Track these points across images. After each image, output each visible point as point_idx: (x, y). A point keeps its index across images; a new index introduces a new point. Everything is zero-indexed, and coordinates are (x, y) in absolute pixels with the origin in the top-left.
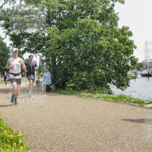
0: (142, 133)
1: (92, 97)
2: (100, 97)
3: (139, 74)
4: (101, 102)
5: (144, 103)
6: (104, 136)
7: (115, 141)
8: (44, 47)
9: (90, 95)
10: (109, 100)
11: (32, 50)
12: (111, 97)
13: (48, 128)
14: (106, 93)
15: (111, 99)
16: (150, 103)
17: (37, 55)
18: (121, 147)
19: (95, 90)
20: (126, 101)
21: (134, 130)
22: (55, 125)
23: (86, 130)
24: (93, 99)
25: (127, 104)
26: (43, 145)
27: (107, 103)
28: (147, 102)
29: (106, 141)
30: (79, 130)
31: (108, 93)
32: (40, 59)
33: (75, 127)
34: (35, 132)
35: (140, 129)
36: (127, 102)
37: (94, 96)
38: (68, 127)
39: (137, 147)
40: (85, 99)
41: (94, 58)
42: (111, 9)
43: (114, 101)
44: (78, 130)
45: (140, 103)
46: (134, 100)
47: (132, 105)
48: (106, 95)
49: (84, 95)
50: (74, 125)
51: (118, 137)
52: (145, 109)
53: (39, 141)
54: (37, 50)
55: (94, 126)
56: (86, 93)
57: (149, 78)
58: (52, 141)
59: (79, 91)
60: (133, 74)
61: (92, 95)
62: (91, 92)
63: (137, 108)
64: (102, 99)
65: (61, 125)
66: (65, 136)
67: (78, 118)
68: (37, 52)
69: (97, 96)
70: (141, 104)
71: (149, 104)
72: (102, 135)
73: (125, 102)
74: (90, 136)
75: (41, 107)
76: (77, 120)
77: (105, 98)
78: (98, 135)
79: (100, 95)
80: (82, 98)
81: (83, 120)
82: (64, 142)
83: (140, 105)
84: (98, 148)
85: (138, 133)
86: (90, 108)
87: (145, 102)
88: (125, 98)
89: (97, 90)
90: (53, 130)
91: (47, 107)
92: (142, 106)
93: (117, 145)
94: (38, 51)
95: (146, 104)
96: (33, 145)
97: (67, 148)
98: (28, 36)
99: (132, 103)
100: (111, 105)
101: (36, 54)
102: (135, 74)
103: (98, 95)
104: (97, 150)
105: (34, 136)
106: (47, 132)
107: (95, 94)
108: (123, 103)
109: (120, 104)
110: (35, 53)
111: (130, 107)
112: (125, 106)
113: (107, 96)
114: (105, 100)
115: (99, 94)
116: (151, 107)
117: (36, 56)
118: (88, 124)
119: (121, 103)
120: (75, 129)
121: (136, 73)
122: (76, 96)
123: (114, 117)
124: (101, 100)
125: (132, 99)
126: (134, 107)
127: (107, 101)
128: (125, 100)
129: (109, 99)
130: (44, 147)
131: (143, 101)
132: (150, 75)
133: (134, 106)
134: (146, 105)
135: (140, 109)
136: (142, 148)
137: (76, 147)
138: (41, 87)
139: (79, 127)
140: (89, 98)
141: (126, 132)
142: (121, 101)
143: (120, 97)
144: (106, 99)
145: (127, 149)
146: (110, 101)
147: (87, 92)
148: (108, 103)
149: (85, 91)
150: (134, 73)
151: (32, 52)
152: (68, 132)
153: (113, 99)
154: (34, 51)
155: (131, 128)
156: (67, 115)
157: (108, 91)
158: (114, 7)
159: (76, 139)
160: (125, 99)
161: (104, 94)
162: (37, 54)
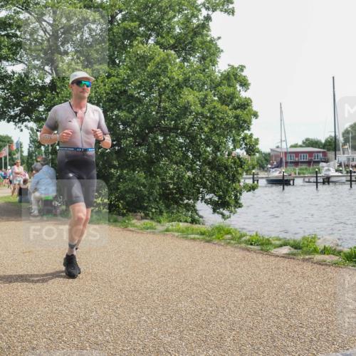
0: (265, 314)
1: (152, 230)
2: (172, 231)
3: (262, 178)
4: (173, 242)
5: (271, 244)
6: (178, 321)
7: (202, 332)
8: (41, 108)
9: (149, 226)
10: (192, 236)
11: (12, 113)
12: (196, 230)
13: (45, 301)
14: (186, 221)
15: (198, 234)
16: (285, 244)
17: (23, 127)
18: (216, 347)
19: (161, 213)
20: (232, 239)
21: (246, 305)
22: (63, 294)
23: (136, 307)
24: (154, 233)
25: (232, 247)
26: (30, 342)
27: (187, 243)
28: (278, 242)
29: (181, 332)
30: (118, 306)
31: (190, 220)
32: (31, 137)
33: (110, 300)
34: (11, 310)
35: (261, 304)
36: (232, 241)
37: (157, 227)
38: (92, 300)
39: (252, 346)
40: (135, 235)
41: (161, 138)
42: (204, 26)
43: (203, 239)
44: (117, 308)
45: (262, 244)
46: (248, 237)
47: (244, 249)
48: (186, 224)
49: (133, 225)
50: (106, 294)
51: (209, 323)
52: (273, 258)
53: (20, 332)
54: (23, 115)
55: (155, 298)
56: (139, 220)
57: (283, 189)
58: (53, 334)
59: (123, 215)
60: (250, 178)
61: (154, 224)
62: (152, 219)
63: (254, 255)
64: (176, 234)
65: (75, 295)
66: (85, 320)
67: (119, 279)
68: (25, 121)
69: (166, 228)
70: (264, 248)
71: (281, 246)
72: (172, 317)
73: (229, 243)
74: (145, 321)
75: (29, 252)
76: (114, 284)
77: (183, 232)
78: (164, 317)
79: (172, 226)
80: (129, 232)
81: (130, 284)
82: (83, 334)
83: (262, 250)
84: (162, 349)
85: (255, 313)
86: (148, 256)
87: (273, 242)
88: (229, 232)
89: (165, 214)
90: (57, 307)
91: (44, 252)
92: (267, 251)
93: (206, 341)
94: (27, 117)
95: (275, 248)
96: (6, 343)
97: (88, 348)
98: (3, 80)
99: (243, 245)
100: (196, 248)
101: (20, 125)
102: (253, 178)
103: (168, 225)
104: (159, 352)
105: (8, 321)
106: (42, 311)
107: (159, 222)
108: (223, 244)
109: (217, 246)
110: (19, 121)
111: (239, 254)
112: (229, 250)
113: (187, 229)
114: (183, 237)
115: (169, 221)
116: (286, 254)
117: (22, 130)
118: (140, 293)
119: (220, 245)
120: (109, 305)
121: (255, 176)
122: (116, 226)
123: (201, 276)
124: (174, 235)
125: (244, 236)
126: (248, 253)
127: (186, 238)
128: (229, 236)
129: (192, 234)
130: (33, 349)
131: (268, 240)
132: (287, 180)
133: (248, 250)
134: (276, 250)
135: (261, 259)
136: (262, 348)
137: (111, 347)
138: (31, 204)
139: (119, 300)
140: (145, 232)
141: (227, 311)
142: (219, 238)
143: (216, 231)
144: (184, 234)
145: (229, 350)
146: (194, 239)
147: (142, 218)
148: (190, 244)
149: (137, 215)
150: (251, 176)
151: (11, 119)
152: (92, 312)
153: (202, 234)
154: (16, 115)
155: (239, 301)
156: (91, 271)
157: (191, 217)
158: (210, 23)
159: (111, 329)
160: (227, 234)
161: (181, 224)
162: (25, 123)
